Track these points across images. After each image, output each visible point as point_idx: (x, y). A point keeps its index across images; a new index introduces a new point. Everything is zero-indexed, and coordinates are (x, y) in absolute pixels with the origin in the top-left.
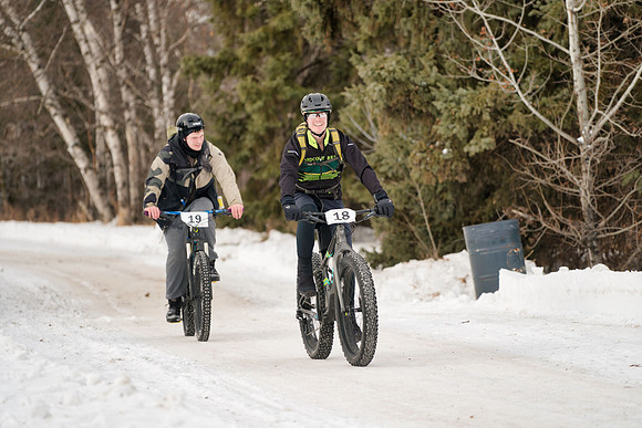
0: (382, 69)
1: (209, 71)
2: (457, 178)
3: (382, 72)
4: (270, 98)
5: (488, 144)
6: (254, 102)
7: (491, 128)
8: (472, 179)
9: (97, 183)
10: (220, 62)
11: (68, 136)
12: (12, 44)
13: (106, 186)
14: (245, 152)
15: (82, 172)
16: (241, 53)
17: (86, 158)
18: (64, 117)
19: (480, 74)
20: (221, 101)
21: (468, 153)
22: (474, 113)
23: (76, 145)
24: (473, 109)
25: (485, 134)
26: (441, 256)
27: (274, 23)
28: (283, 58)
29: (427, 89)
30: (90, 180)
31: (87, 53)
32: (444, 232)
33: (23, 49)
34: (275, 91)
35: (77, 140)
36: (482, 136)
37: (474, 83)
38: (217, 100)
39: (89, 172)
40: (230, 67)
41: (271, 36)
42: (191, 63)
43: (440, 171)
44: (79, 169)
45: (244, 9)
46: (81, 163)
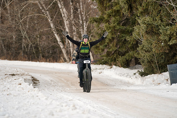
0: (145, 21)
1: (96, 22)
2: (165, 51)
3: (145, 22)
4: (113, 29)
5: (175, 42)
6: (109, 30)
7: (176, 37)
8: (170, 52)
9: (66, 52)
10: (99, 19)
11: (58, 39)
12: (44, 14)
13: (68, 53)
14: (106, 44)
15: (62, 49)
16: (105, 16)
17: (63, 45)
18: (57, 34)
19: (173, 22)
20: (100, 30)
21: (169, 44)
22: (171, 33)
23: (60, 41)
24: (171, 32)
25: (174, 39)
26: (161, 73)
27: (115, 8)
28: (117, 18)
29: (157, 26)
30: (64, 51)
31: (64, 17)
32: (162, 66)
33: (47, 15)
34: (115, 27)
35: (61, 40)
36: (173, 40)
37: (171, 25)
38: (99, 29)
39: (64, 49)
40: (102, 20)
41: (113, 12)
42: (92, 19)
43: (161, 49)
44: (61, 48)
45: (106, 5)
46: (62, 47)
